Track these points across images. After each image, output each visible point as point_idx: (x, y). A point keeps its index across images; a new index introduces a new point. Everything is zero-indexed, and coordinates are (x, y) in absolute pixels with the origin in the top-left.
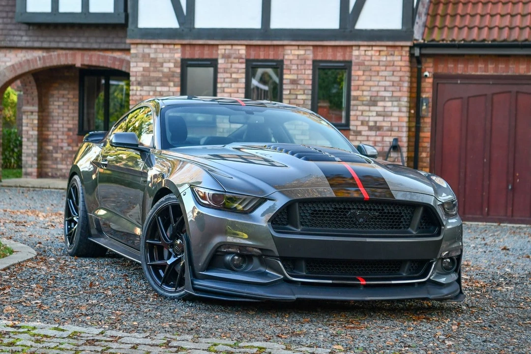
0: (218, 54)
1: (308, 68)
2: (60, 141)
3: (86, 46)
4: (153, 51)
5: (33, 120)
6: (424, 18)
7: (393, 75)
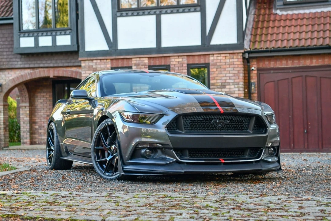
0: (132, 64)
1: (184, 68)
2: (42, 122)
3: (56, 65)
4: (94, 64)
5: (26, 111)
6: (249, 37)
7: (234, 70)
